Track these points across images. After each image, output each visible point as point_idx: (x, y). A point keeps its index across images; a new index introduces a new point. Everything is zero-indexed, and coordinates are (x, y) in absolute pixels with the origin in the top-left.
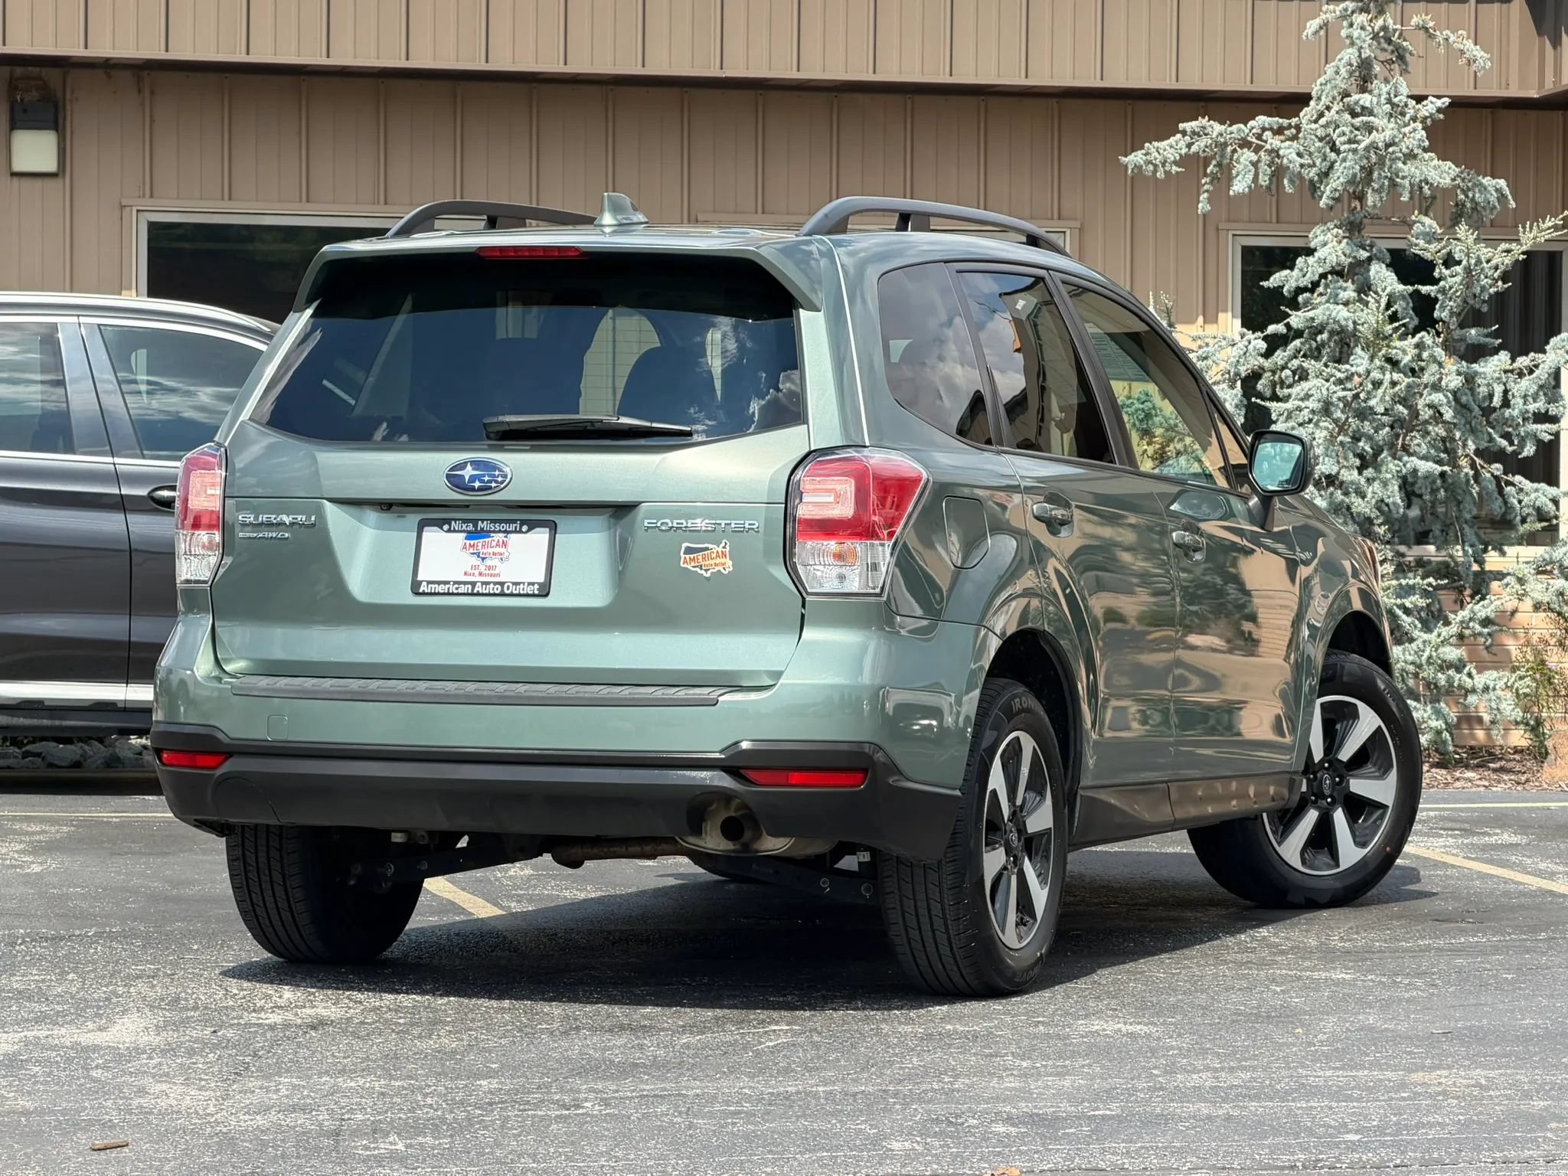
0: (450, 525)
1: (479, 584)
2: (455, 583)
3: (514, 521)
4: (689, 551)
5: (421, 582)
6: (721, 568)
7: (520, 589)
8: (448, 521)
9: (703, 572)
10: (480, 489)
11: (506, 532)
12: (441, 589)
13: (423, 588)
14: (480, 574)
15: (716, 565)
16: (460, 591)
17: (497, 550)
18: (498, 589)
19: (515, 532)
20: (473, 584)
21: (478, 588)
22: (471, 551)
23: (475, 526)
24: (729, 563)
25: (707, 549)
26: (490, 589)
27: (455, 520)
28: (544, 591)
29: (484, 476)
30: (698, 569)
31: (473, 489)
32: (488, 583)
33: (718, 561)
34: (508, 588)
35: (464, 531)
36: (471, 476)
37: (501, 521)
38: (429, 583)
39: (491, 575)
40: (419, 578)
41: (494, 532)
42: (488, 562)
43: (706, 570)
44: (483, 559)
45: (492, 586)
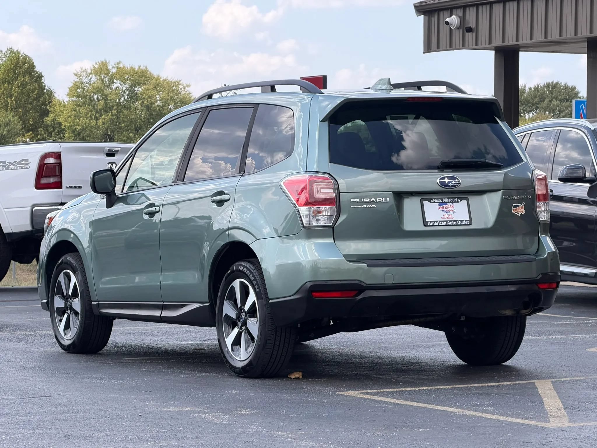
2: (440, 221)
7: (462, 223)
11: (453, 202)
12: (435, 224)
14: (447, 218)
16: (442, 224)
17: (451, 209)
20: (446, 221)
21: (448, 223)
22: (442, 209)
23: (442, 200)
25: (519, 206)
27: (434, 198)
35: (438, 202)
37: (450, 198)
38: (431, 222)
41: (449, 202)
42: (449, 214)
44: (447, 212)
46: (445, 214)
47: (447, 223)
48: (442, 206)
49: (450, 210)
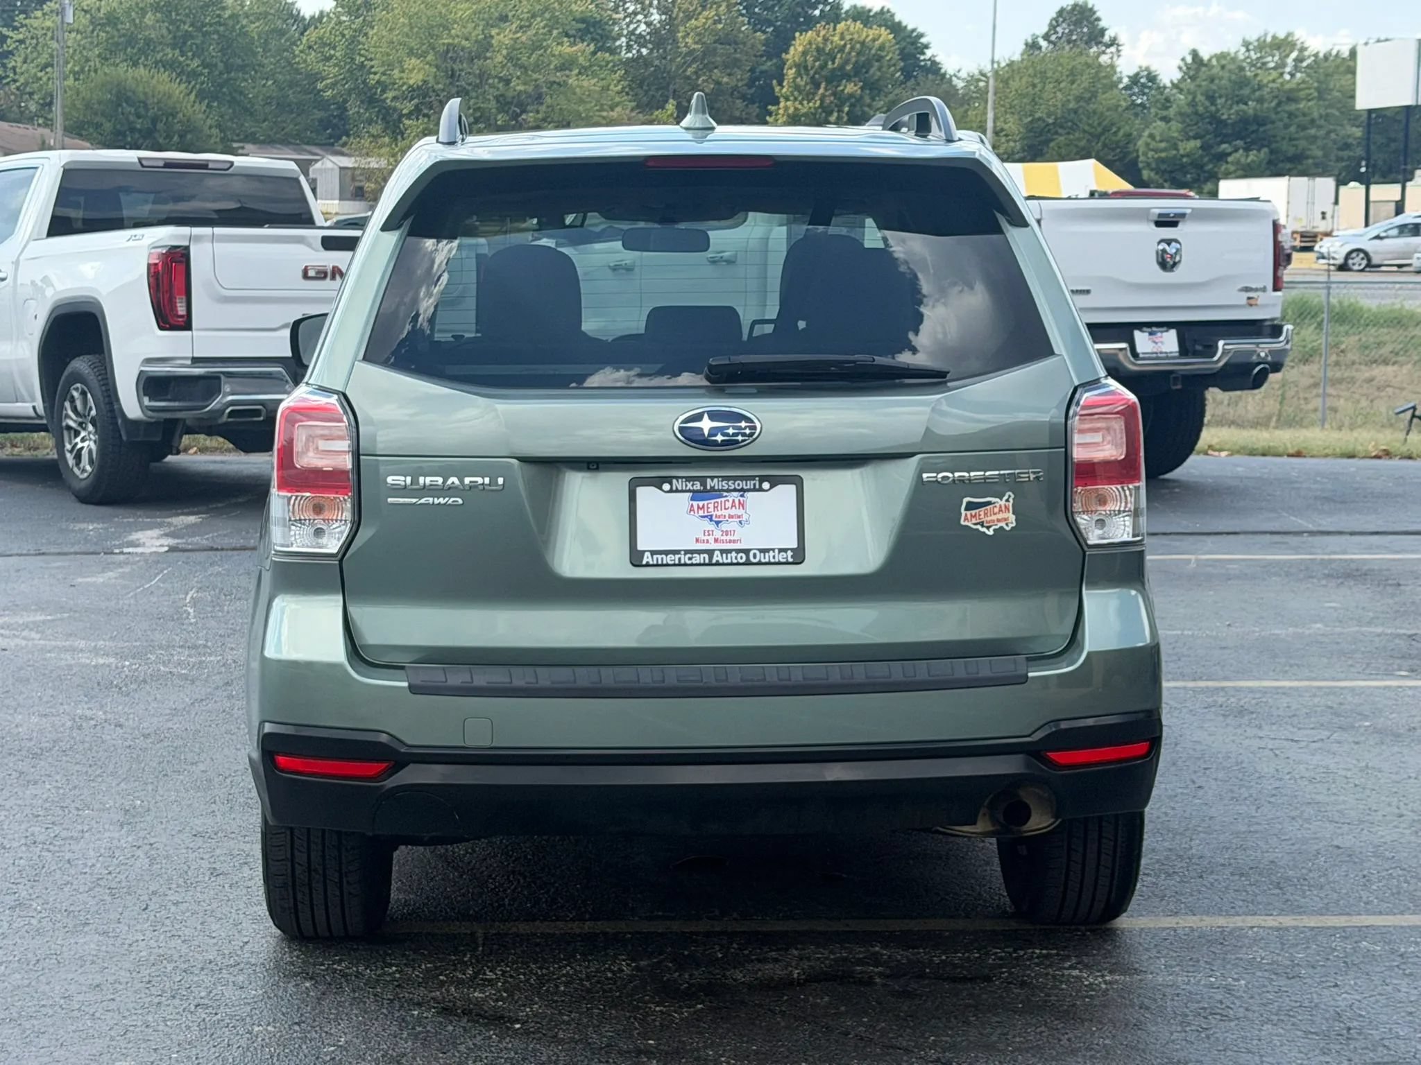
0: (671, 484)
1: (717, 553)
2: (687, 552)
3: (752, 478)
4: (970, 506)
5: (644, 552)
6: (1003, 524)
7: (769, 557)
8: (669, 480)
9: (984, 530)
10: (724, 443)
11: (742, 490)
12: (669, 559)
13: (647, 558)
14: (716, 540)
15: (999, 520)
16: (694, 561)
17: (733, 512)
18: (742, 558)
19: (754, 490)
20: (710, 553)
21: (717, 557)
22: (701, 513)
23: (704, 484)
24: (1012, 518)
25: (989, 503)
26: (732, 557)
27: (677, 478)
28: (799, 555)
29: (728, 428)
30: (979, 527)
31: (715, 443)
32: (728, 551)
33: (1000, 516)
34: (755, 556)
35: (689, 491)
36: (711, 429)
37: (735, 478)
38: (653, 553)
39: (730, 541)
40: (640, 547)
41: (728, 491)
42: (724, 527)
43: (988, 528)
44: (717, 523)
45: (734, 554)
46: (711, 526)
47: (711, 558)
48: (701, 503)
49: (731, 517)
